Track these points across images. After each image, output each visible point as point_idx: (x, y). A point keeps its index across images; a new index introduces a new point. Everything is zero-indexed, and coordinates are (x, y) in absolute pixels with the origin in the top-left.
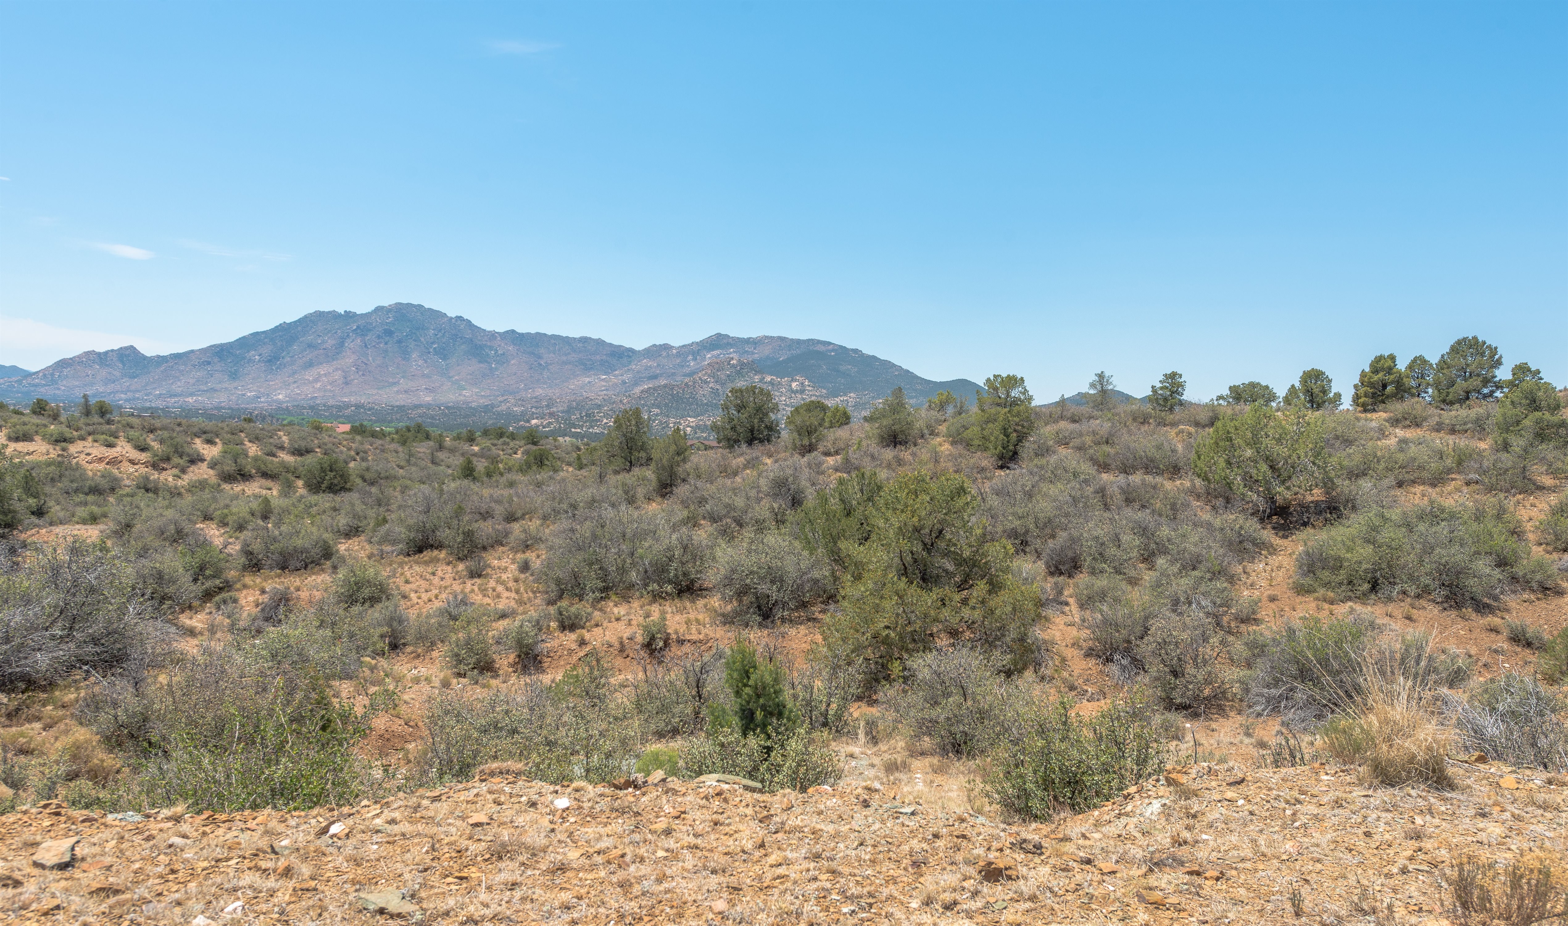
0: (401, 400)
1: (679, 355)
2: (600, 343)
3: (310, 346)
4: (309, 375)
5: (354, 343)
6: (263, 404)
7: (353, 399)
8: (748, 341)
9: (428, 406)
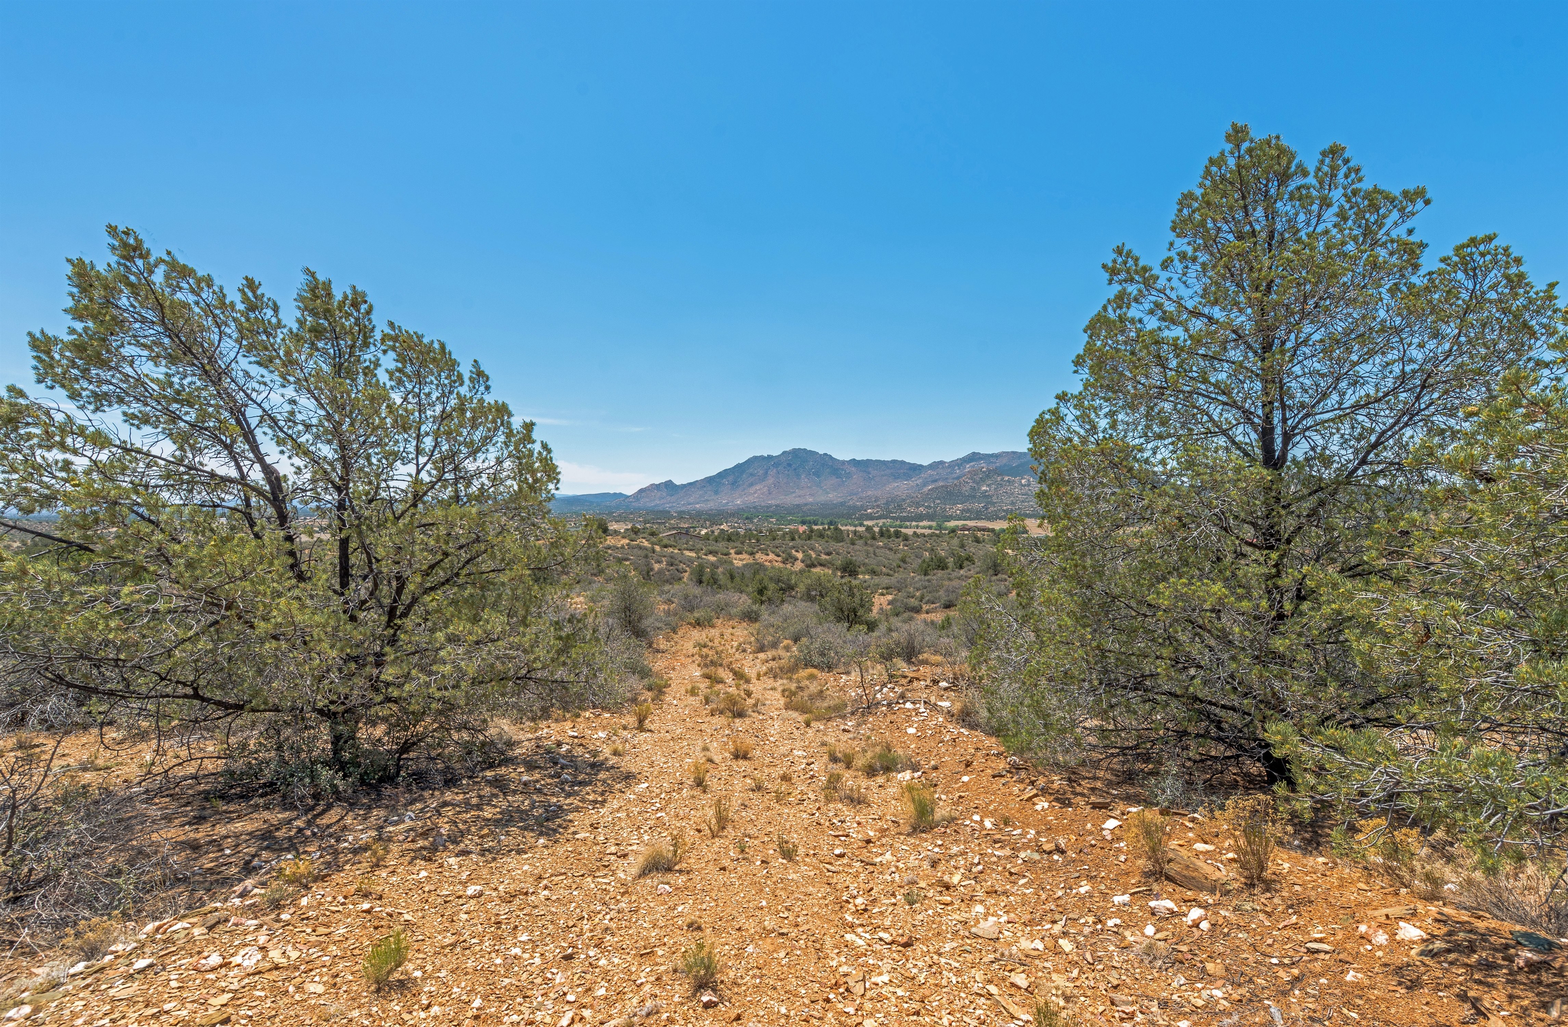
0: (797, 501)
1: (949, 466)
2: (903, 462)
3: (752, 475)
4: (752, 490)
5: (772, 472)
6: (730, 507)
7: (773, 502)
8: (992, 455)
9: (812, 504)
